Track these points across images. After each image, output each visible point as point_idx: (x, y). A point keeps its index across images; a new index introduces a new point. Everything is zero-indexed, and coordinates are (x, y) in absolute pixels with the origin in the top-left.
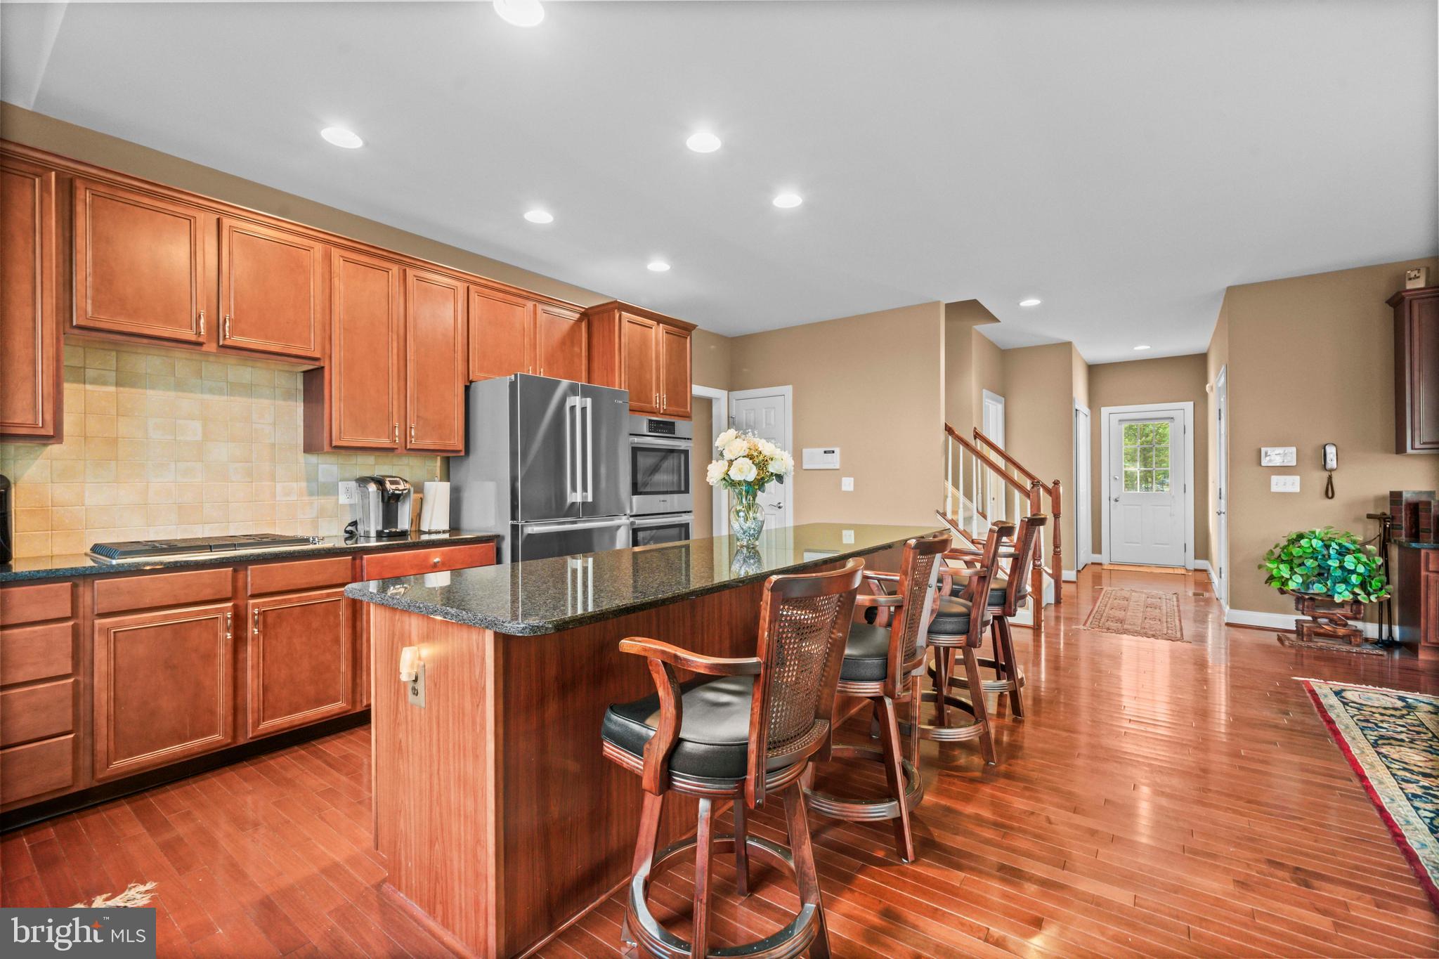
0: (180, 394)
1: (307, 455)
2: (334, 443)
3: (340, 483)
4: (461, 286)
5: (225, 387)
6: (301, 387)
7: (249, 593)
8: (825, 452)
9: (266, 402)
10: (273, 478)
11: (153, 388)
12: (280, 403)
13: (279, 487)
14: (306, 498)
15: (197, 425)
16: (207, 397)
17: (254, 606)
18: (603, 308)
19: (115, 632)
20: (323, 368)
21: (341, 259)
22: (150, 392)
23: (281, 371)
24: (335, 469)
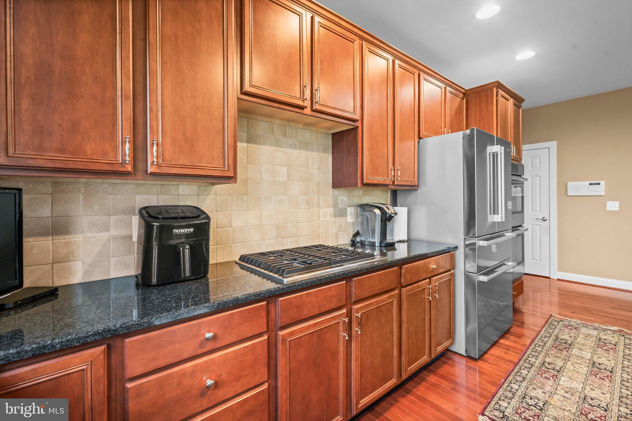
0: (277, 148)
1: (334, 190)
2: (365, 181)
3: (348, 208)
4: (417, 73)
5: (297, 143)
6: (331, 144)
7: (353, 300)
8: (590, 184)
9: (315, 154)
10: (318, 206)
11: (264, 144)
12: (321, 154)
13: (321, 210)
14: (333, 219)
15: (284, 170)
16: (289, 150)
17: (358, 311)
18: (478, 89)
19: (289, 341)
20: (357, 127)
21: (368, 50)
22: (263, 147)
23: (323, 133)
24: (345, 198)
